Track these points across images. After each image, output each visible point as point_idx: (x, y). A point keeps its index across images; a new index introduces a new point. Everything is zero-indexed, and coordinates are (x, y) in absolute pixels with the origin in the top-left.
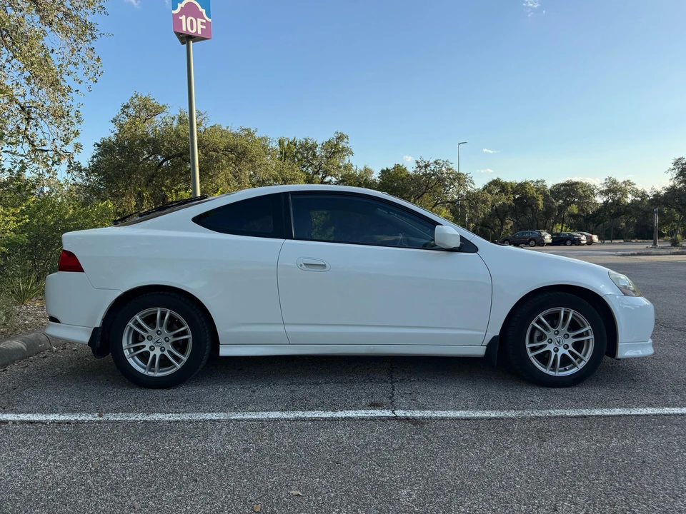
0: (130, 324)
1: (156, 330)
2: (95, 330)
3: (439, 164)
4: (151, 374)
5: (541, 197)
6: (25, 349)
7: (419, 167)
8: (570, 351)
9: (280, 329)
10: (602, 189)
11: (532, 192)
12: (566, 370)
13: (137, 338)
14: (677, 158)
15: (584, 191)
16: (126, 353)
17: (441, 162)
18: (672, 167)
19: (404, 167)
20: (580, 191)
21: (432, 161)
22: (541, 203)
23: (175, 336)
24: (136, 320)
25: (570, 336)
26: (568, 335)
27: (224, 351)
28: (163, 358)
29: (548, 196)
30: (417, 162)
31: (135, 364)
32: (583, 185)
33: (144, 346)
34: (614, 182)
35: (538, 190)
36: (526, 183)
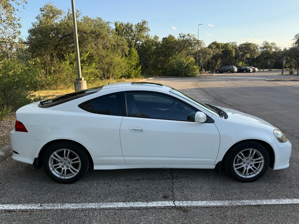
0: (52, 156)
1: (64, 158)
2: (36, 159)
3: (189, 36)
4: (63, 177)
5: (234, 50)
6: (4, 155)
7: (181, 36)
8: (253, 167)
9: (122, 158)
10: (261, 47)
11: (230, 48)
12: (250, 175)
13: (55, 162)
14: (297, 34)
15: (253, 48)
16: (51, 169)
17: (190, 35)
18: (294, 38)
19: (173, 36)
20: (252, 48)
21: (186, 34)
22: (234, 53)
23: (73, 161)
24: (54, 154)
25: (254, 161)
26: (253, 160)
27: (96, 167)
28: (68, 171)
29: (237, 50)
30: (180, 34)
31: (55, 173)
32: (253, 45)
33: (59, 166)
34: (267, 43)
35: (233, 47)
36: (228, 44)
